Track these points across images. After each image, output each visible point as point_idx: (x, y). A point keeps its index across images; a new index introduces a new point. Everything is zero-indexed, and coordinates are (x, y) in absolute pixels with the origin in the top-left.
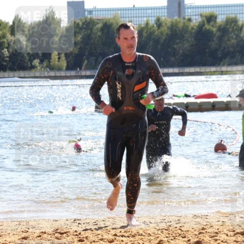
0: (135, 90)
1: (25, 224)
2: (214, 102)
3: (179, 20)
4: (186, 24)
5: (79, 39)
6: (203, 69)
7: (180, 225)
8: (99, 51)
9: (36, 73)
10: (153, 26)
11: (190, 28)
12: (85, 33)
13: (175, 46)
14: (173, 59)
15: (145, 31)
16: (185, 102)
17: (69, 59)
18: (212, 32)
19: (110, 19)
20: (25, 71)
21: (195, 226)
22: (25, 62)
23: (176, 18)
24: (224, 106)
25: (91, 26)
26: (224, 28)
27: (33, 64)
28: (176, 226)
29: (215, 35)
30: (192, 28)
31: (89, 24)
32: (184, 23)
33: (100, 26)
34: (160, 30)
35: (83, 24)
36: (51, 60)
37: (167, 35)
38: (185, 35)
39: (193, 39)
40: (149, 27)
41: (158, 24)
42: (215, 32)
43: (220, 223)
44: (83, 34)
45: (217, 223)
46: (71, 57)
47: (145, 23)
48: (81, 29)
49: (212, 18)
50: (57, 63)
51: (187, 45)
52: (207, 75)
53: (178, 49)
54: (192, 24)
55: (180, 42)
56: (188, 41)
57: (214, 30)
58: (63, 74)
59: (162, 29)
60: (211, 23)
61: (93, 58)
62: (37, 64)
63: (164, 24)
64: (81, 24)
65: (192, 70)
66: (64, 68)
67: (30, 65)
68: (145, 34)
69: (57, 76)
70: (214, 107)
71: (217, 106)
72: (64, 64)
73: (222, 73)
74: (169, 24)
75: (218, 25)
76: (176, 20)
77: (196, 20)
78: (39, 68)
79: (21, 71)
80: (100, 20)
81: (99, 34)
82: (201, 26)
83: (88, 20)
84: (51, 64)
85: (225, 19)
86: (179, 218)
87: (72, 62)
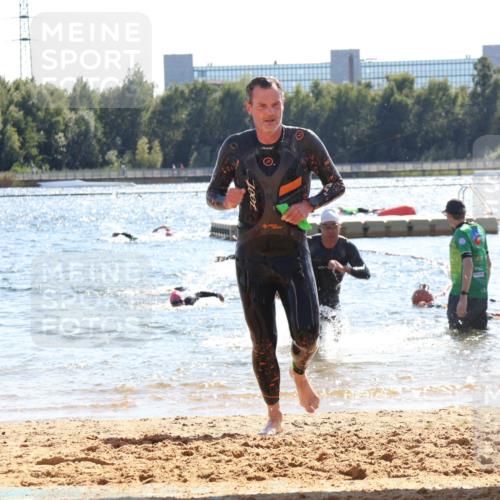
0: (281, 194)
1: (91, 425)
2: (411, 222)
3: (350, 85)
4: (363, 93)
5: (184, 116)
6: (392, 167)
7: (355, 427)
8: (216, 137)
9: (112, 173)
10: (308, 96)
11: (369, 98)
12: (194, 106)
13: (345, 129)
14: (341, 150)
15: (294, 104)
16: (363, 222)
17: (167, 150)
18: (407, 105)
19: (235, 84)
20: (94, 170)
21: (381, 430)
22: (92, 154)
23: (346, 82)
24: (427, 228)
25: (203, 96)
26: (425, 100)
27: (106, 158)
28: (348, 429)
29: (411, 111)
30: (373, 100)
31: (200, 93)
32: (359, 91)
33: (218, 95)
34: (318, 104)
35: (191, 91)
36: (137, 152)
37: (331, 110)
38: (362, 111)
39: (374, 117)
40: (301, 97)
41: (316, 91)
42: (410, 106)
43: (424, 424)
44: (189, 109)
45: (419, 424)
46: (170, 147)
47: (295, 90)
48: (187, 100)
49: (407, 83)
50: (146, 155)
51: (364, 127)
52: (399, 176)
53: (349, 133)
54: (373, 92)
55: (354, 123)
56: (366, 120)
57: (410, 102)
58: (156, 174)
59: (323, 101)
60: (404, 92)
61: (207, 149)
62: (114, 158)
63: (325, 93)
64: (187, 91)
65: (374, 168)
66: (159, 164)
67: (101, 160)
68: (293, 109)
69: (148, 178)
70: (412, 230)
71: (415, 229)
72: (158, 157)
73: (424, 173)
74: (334, 93)
75: (415, 94)
76: (346, 86)
77: (379, 87)
78: (116, 164)
79: (86, 170)
80: (219, 85)
81: (217, 108)
82: (387, 96)
83: (199, 86)
84: (138, 157)
85: (427, 85)
86: (353, 416)
87: (173, 155)
